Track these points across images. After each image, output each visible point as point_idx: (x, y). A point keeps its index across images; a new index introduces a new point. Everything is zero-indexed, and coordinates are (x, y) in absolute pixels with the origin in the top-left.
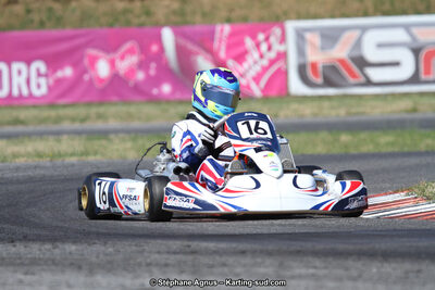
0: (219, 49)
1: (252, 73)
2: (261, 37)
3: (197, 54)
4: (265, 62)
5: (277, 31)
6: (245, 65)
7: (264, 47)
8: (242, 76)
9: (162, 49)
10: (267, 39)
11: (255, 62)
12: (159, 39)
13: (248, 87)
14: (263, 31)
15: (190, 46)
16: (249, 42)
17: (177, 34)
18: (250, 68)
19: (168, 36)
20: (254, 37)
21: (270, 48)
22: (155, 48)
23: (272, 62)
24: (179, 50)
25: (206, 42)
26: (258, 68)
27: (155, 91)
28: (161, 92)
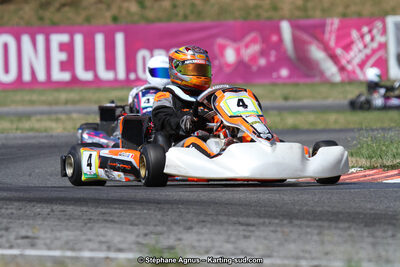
0: (330, 39)
1: (357, 61)
2: (365, 29)
3: (310, 43)
4: (368, 51)
5: (379, 24)
6: (352, 54)
7: (368, 38)
8: (349, 62)
9: (281, 40)
10: (370, 31)
11: (360, 51)
12: (278, 31)
13: (354, 72)
14: (367, 24)
15: (305, 37)
16: (355, 34)
17: (295, 26)
18: (356, 56)
19: (286, 28)
20: (359, 29)
21: (372, 39)
22: (275, 38)
23: (374, 51)
24: (295, 40)
25: (316, 31)
26: (361, 56)
27: (275, 75)
28: (279, 77)
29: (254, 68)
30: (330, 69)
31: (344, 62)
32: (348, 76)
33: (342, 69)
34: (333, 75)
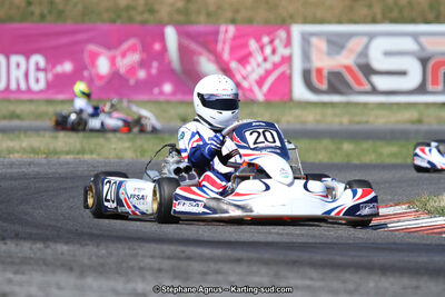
0: (223, 50)
1: (255, 77)
2: (266, 39)
3: (200, 54)
4: (268, 66)
5: (283, 34)
6: (249, 68)
7: (268, 50)
8: (244, 78)
9: (164, 49)
10: (271, 42)
11: (259, 65)
12: (162, 38)
13: (251, 90)
14: (268, 34)
15: (193, 46)
16: (253, 45)
17: (181, 33)
18: (253, 70)
19: (171, 34)
20: (258, 40)
21: (274, 52)
22: (157, 47)
23: (276, 66)
24: (182, 49)
25: (209, 42)
26: (261, 71)
27: (156, 91)
28: (161, 93)
29: (132, 82)
31: (239, 78)
32: (244, 95)
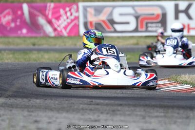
0: (49, 14)
1: (63, 25)
2: (67, 9)
3: (38, 16)
4: (69, 21)
5: (75, 7)
6: (60, 22)
7: (69, 14)
8: (58, 26)
9: (23, 14)
10: (70, 10)
11: (65, 20)
12: (21, 9)
13: (61, 31)
14: (69, 7)
15: (36, 13)
16: (62, 11)
17: (30, 7)
18: (62, 23)
19: (25, 7)
20: (64, 9)
21: (71, 14)
22: (19, 13)
23: (72, 21)
24: (30, 14)
25: (42, 11)
26: (65, 23)
27: (19, 32)
28: (22, 33)
29: (8, 28)
30: (48, 29)
31: (56, 26)
32: (58, 34)
33: (55, 30)
34: (50, 32)
